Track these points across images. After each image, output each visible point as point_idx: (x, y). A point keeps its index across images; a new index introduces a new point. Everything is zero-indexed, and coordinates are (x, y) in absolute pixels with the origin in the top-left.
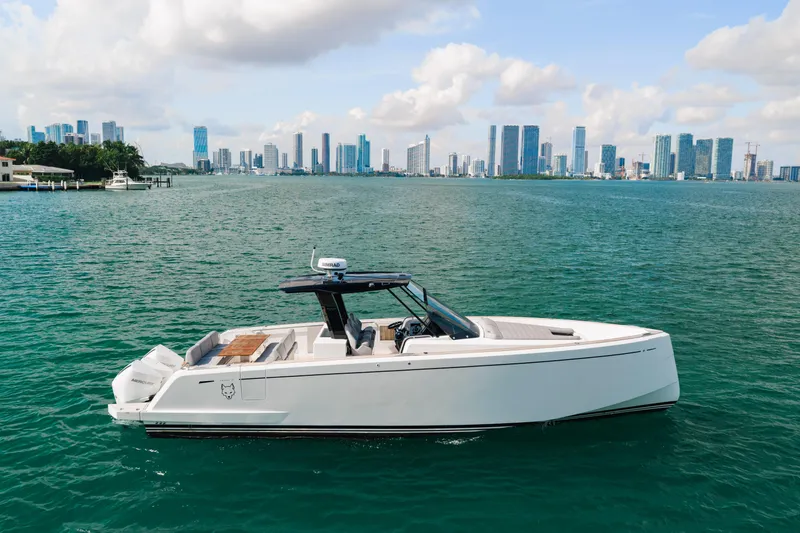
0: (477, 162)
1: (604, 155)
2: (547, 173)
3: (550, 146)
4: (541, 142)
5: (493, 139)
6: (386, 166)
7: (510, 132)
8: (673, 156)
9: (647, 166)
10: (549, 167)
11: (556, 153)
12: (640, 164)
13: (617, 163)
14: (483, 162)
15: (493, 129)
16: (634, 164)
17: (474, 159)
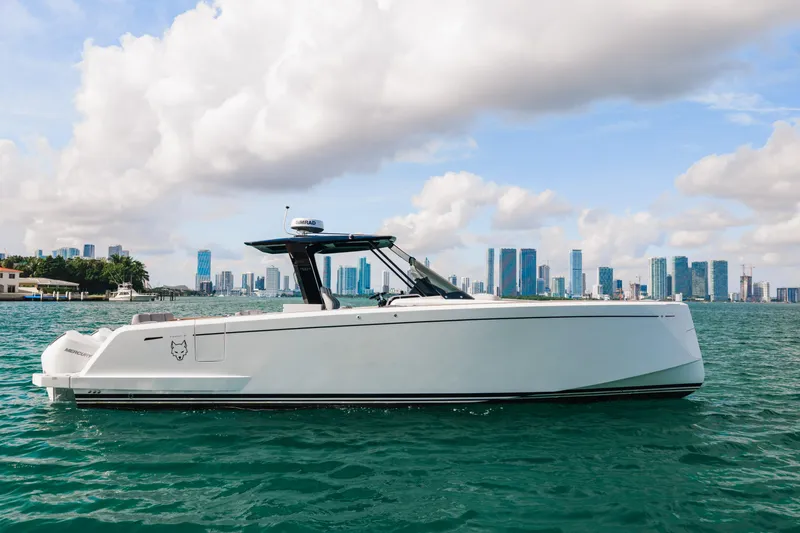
0: (476, 284)
1: (601, 277)
2: (546, 294)
3: (548, 268)
4: (538, 265)
5: (491, 262)
6: (386, 287)
7: (508, 255)
8: (670, 278)
9: (644, 288)
10: (547, 289)
11: (553, 275)
12: (637, 286)
13: (615, 285)
14: (482, 284)
15: (491, 252)
16: (632, 286)
17: (473, 281)
